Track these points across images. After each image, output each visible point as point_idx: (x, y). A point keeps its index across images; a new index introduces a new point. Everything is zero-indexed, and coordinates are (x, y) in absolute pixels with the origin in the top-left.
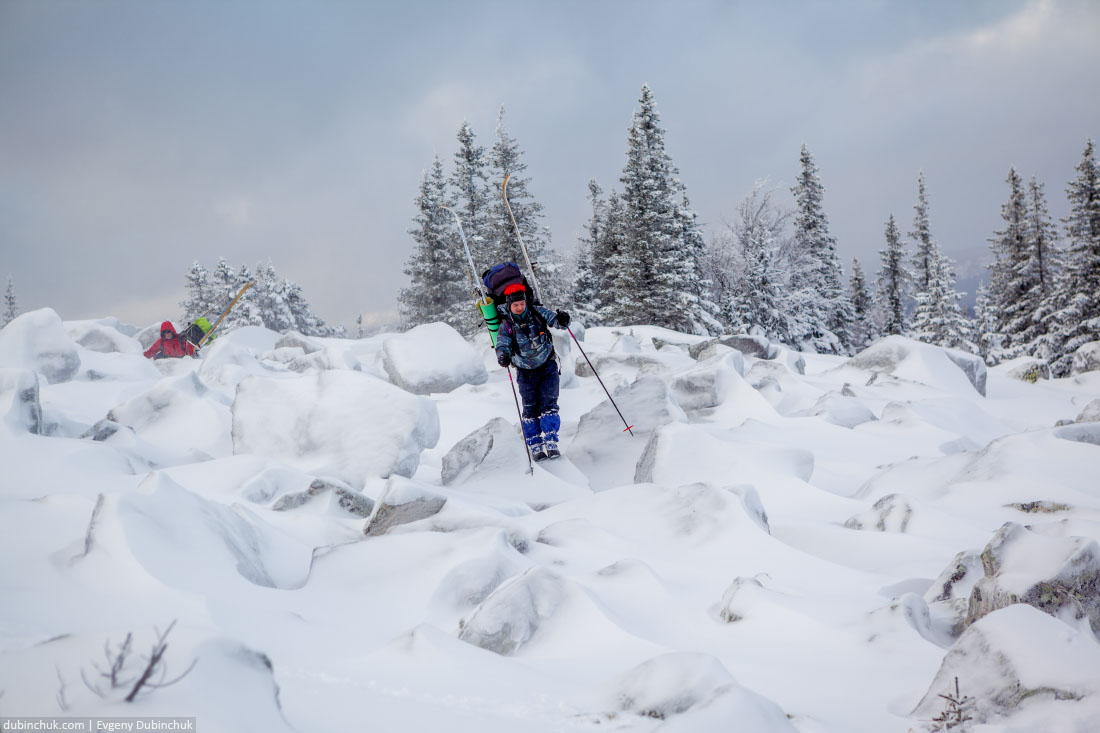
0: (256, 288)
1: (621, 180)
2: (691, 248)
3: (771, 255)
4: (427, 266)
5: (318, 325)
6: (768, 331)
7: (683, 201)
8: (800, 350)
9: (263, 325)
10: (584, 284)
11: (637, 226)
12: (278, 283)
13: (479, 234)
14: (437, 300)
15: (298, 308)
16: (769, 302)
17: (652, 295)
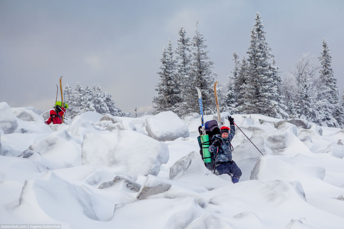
0: (93, 95)
1: (247, 53)
2: (276, 82)
3: (309, 85)
4: (165, 87)
5: (119, 111)
6: (308, 117)
7: (273, 62)
8: (321, 125)
9: (95, 111)
10: (231, 96)
11: (253, 72)
12: (102, 93)
13: (187, 75)
14: (169, 102)
15: (110, 104)
16: (308, 105)
17: (260, 101)
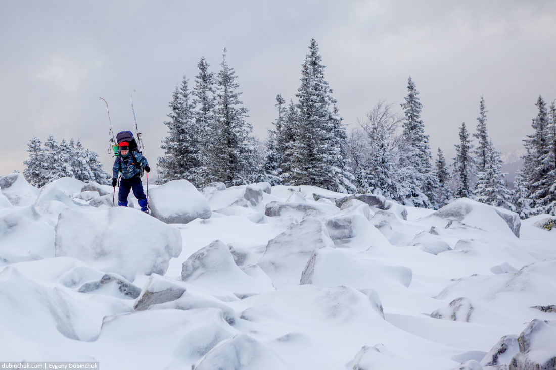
0: (70, 154)
1: (297, 96)
2: (338, 139)
3: (388, 145)
4: (175, 144)
5: (107, 178)
6: (385, 192)
7: (333, 110)
8: (404, 204)
9: (74, 176)
10: (271, 158)
11: (305, 124)
12: (84, 151)
13: (208, 126)
14: (181, 165)
15: (95, 167)
16: (385, 173)
17: (314, 167)
